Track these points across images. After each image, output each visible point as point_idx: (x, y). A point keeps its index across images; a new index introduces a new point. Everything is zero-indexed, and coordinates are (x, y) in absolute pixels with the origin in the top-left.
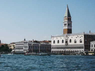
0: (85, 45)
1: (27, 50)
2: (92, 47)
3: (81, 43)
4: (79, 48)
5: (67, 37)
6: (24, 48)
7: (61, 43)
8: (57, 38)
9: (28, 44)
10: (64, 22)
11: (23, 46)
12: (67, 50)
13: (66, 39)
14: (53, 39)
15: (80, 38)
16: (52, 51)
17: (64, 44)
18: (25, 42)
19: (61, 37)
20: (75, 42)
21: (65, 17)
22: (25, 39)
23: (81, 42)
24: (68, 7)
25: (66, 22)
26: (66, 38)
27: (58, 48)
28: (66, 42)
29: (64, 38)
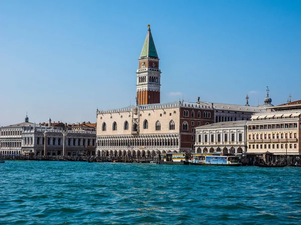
0: (182, 137)
1: (32, 148)
2: (200, 141)
3: (172, 131)
4: (166, 145)
5: (136, 114)
6: (23, 141)
7: (120, 131)
8: (111, 117)
9: (33, 131)
10: (139, 73)
11: (21, 136)
12: (136, 149)
13: (135, 119)
14: (101, 118)
15: (171, 118)
16: (99, 152)
17: (129, 132)
18: (28, 125)
19: (121, 114)
20: (158, 128)
21: (143, 58)
22: (27, 120)
23: (172, 127)
24: (150, 30)
25: (145, 72)
26: (135, 117)
27: (113, 144)
28: (135, 127)
29: (130, 116)
